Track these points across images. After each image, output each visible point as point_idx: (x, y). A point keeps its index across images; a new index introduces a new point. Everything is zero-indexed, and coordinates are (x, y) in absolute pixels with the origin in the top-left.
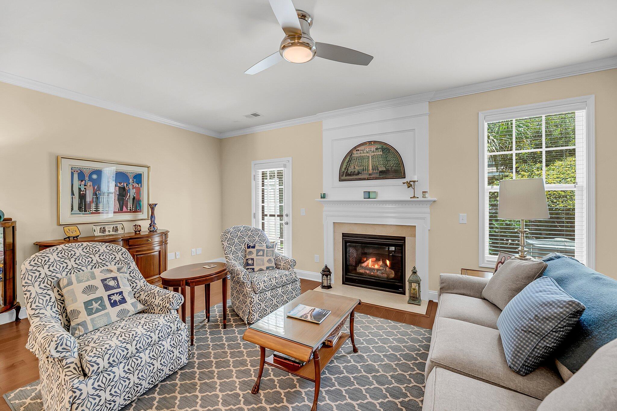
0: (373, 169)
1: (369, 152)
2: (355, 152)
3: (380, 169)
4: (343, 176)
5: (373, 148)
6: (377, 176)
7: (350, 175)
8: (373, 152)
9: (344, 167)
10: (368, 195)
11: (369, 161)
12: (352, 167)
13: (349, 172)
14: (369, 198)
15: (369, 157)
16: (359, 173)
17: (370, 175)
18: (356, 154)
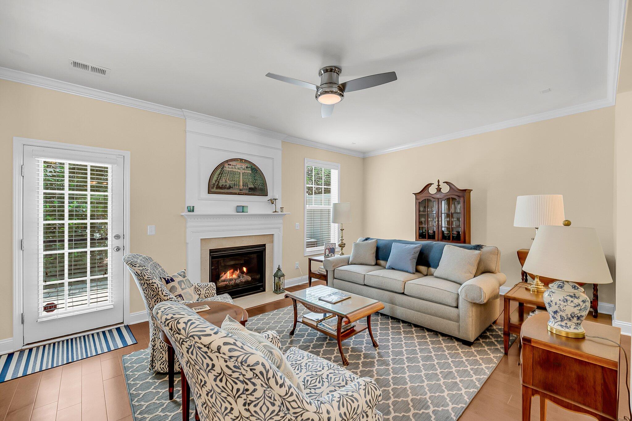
0: (243, 185)
1: (240, 168)
2: (226, 166)
3: (250, 186)
4: (213, 188)
5: (244, 166)
6: (247, 192)
7: (221, 188)
8: (244, 169)
9: (215, 178)
10: (241, 209)
11: (240, 177)
12: (224, 181)
13: (220, 185)
14: (243, 212)
15: (240, 173)
16: (230, 187)
17: (241, 190)
18: (227, 168)
